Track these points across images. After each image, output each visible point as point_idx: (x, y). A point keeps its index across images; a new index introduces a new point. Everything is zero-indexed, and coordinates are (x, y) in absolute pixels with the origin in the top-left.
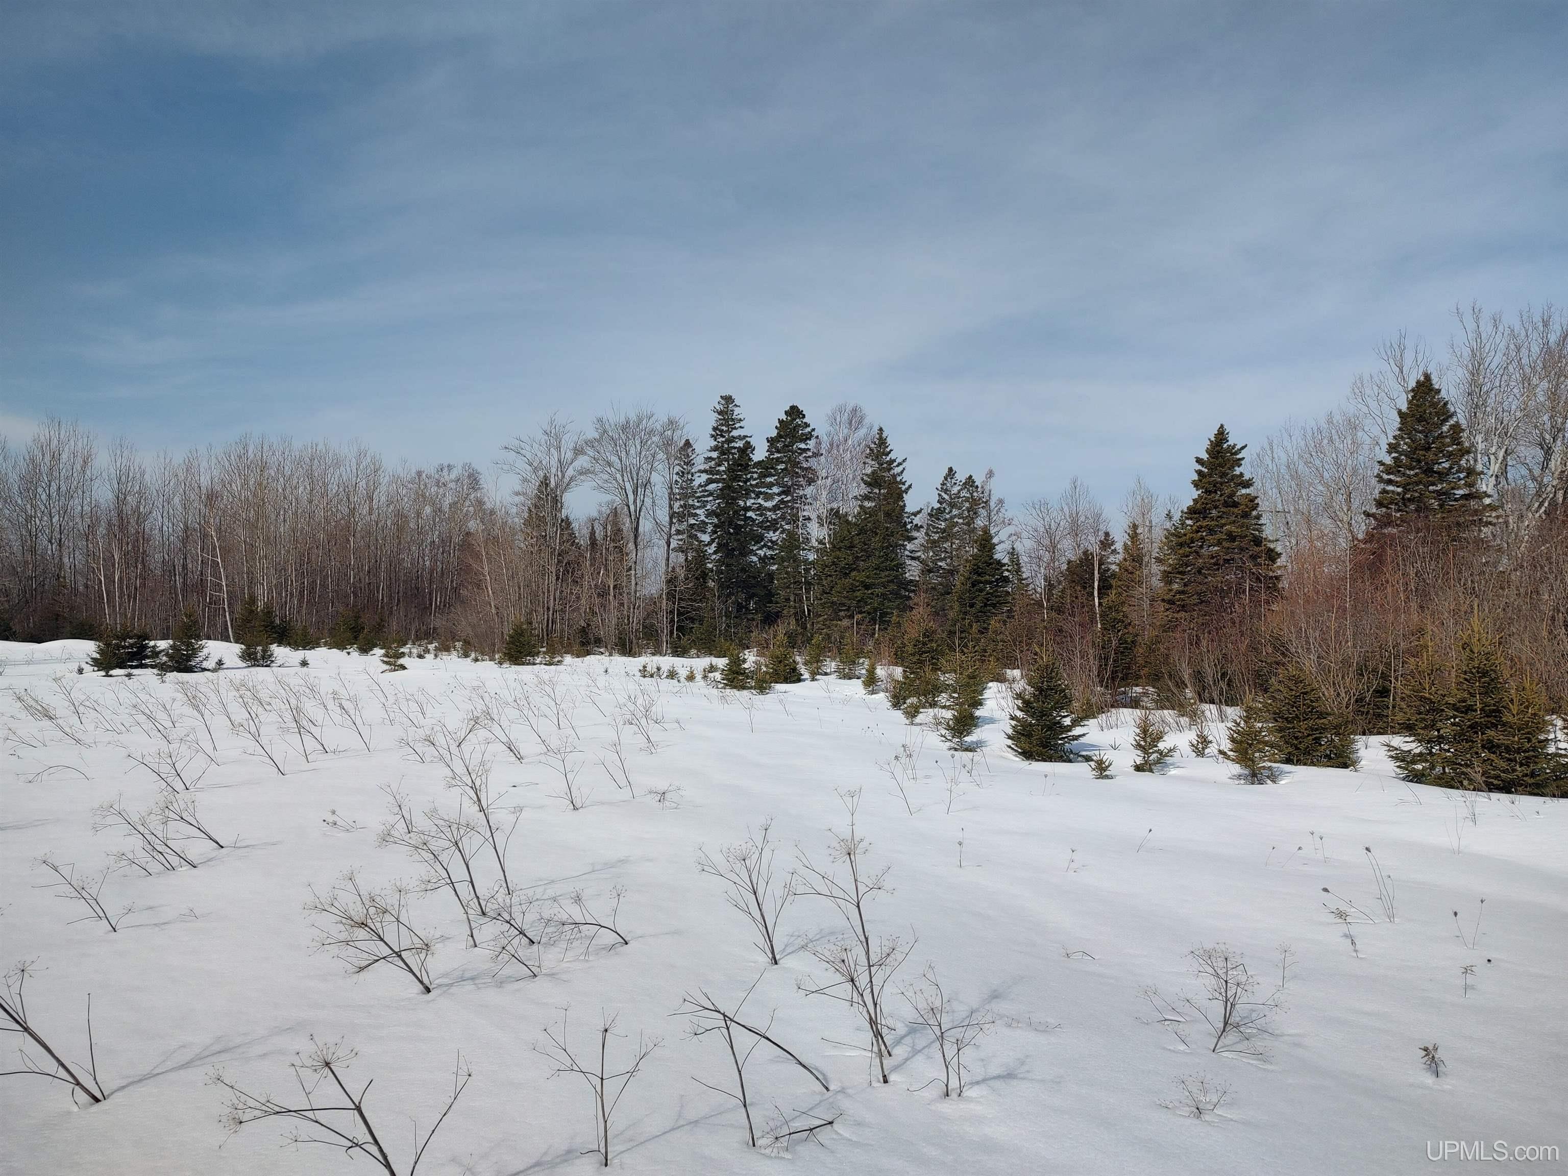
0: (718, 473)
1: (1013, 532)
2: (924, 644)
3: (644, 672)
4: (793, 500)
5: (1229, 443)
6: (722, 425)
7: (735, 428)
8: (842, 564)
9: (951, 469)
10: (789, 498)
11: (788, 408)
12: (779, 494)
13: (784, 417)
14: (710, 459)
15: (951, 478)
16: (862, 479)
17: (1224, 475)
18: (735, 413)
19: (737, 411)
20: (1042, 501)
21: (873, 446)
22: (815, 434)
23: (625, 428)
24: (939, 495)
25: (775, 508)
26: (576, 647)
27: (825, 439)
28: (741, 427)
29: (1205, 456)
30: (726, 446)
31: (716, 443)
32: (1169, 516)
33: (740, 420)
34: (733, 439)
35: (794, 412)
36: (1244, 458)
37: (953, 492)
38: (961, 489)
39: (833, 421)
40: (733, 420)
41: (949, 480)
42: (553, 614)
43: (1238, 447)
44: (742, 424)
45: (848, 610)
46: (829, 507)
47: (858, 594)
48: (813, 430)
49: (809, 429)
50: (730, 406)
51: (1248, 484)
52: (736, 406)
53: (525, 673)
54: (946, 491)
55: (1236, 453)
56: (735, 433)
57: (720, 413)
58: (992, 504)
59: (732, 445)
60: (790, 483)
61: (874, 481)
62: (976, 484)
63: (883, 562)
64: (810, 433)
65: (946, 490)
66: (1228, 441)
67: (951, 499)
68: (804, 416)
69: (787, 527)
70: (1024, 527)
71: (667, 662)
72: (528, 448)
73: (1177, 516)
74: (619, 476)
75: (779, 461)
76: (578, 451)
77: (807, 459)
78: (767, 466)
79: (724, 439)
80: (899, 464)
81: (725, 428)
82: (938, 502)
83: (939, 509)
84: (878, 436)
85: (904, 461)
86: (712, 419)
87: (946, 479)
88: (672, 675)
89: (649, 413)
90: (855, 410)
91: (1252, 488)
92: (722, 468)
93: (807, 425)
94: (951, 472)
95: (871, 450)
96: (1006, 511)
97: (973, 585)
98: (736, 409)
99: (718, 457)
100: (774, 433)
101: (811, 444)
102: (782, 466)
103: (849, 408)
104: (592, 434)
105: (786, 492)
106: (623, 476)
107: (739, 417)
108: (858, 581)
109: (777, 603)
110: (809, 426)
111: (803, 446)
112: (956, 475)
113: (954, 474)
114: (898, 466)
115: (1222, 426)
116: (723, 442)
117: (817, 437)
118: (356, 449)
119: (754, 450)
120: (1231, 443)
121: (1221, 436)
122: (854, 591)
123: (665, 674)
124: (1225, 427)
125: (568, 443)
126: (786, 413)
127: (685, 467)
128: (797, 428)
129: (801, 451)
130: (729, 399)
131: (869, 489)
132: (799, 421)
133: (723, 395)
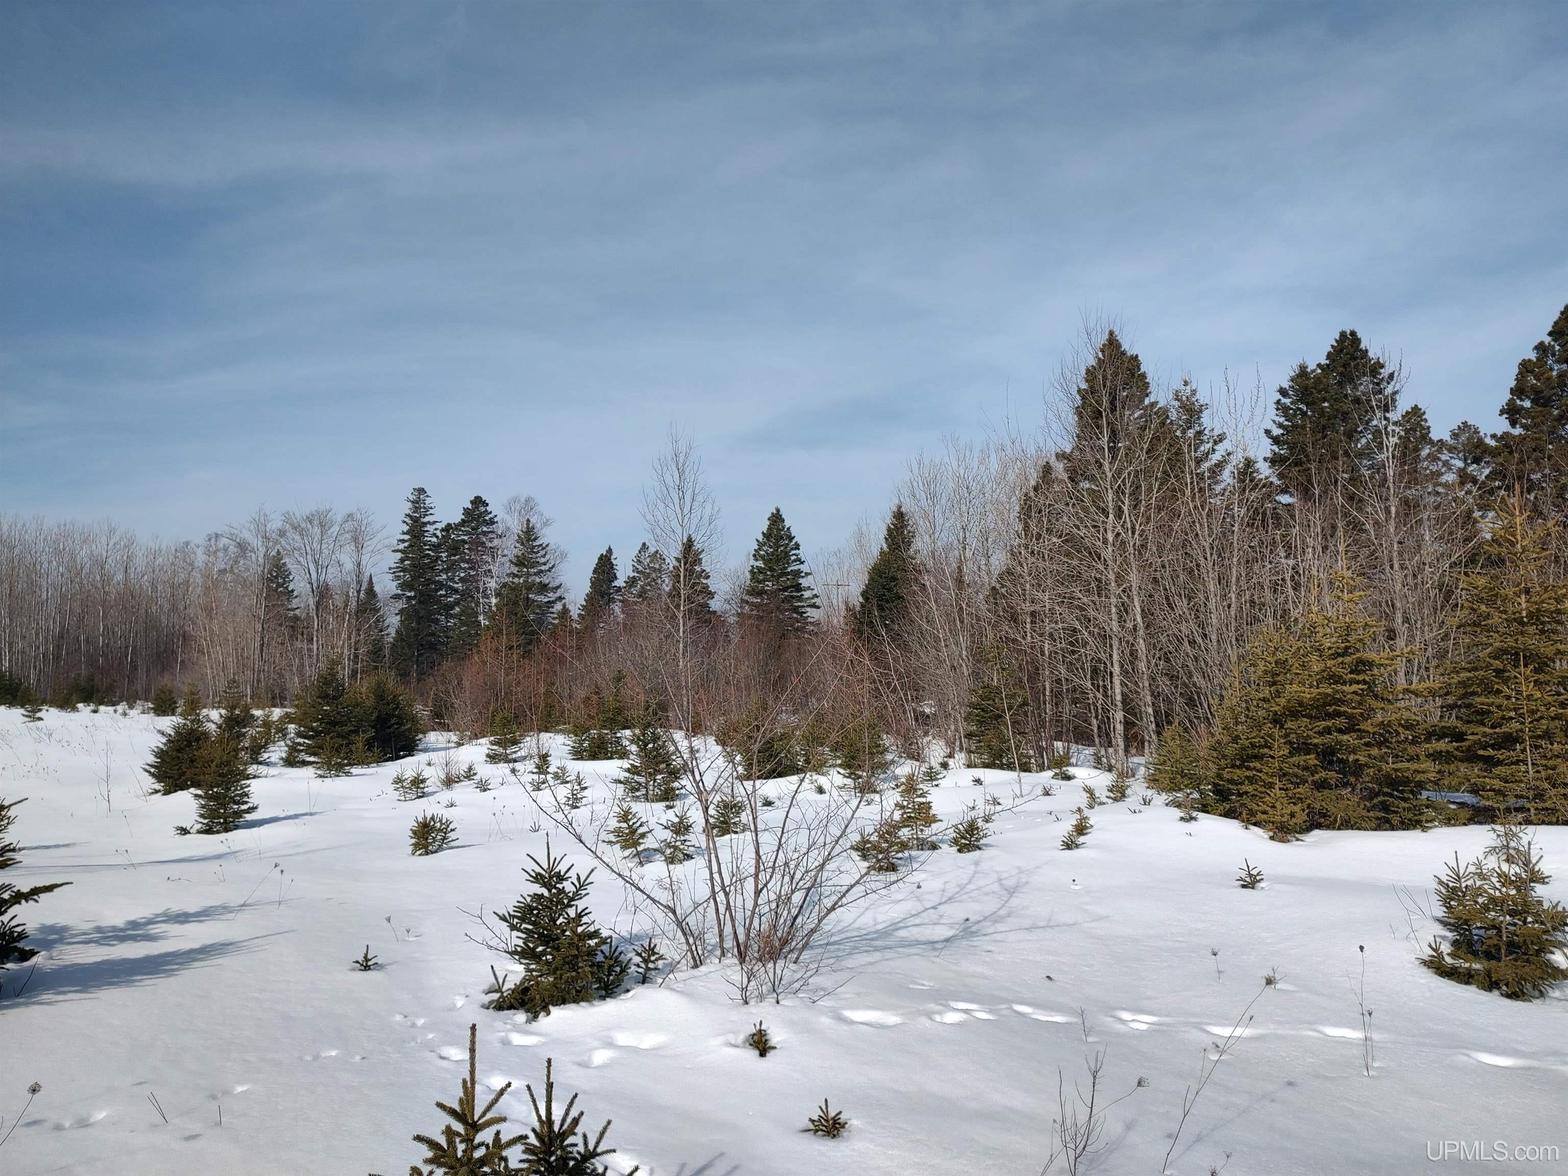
4: (478, 574)
6: (414, 512)
7: (427, 515)
9: (644, 544)
10: (475, 573)
11: (472, 498)
12: (467, 569)
13: (470, 506)
14: (403, 541)
19: (428, 501)
21: (522, 533)
22: (495, 519)
24: (634, 566)
25: (463, 581)
27: (501, 524)
28: (431, 514)
30: (418, 530)
31: (408, 527)
33: (432, 508)
34: (424, 524)
35: (478, 501)
37: (644, 564)
38: (651, 561)
39: (509, 508)
40: (425, 508)
41: (643, 553)
44: (431, 511)
48: (496, 516)
49: (491, 516)
50: (422, 496)
52: (427, 496)
56: (427, 519)
57: (413, 502)
59: (426, 528)
60: (474, 560)
64: (491, 519)
67: (642, 569)
68: (487, 505)
75: (464, 542)
77: (491, 540)
78: (453, 547)
79: (416, 524)
80: (544, 548)
81: (417, 515)
82: (633, 571)
83: (634, 577)
85: (548, 545)
86: (407, 508)
87: (640, 552)
89: (327, 508)
90: (528, 500)
93: (489, 513)
94: (643, 547)
95: (520, 536)
98: (428, 499)
99: (410, 540)
100: (460, 519)
101: (493, 528)
102: (467, 546)
103: (523, 500)
105: (471, 568)
107: (430, 506)
110: (491, 513)
111: (485, 529)
113: (647, 549)
116: (415, 527)
117: (497, 522)
118: (106, 528)
126: (472, 502)
128: (480, 515)
129: (485, 533)
130: (421, 491)
131: (517, 569)
132: (482, 509)
133: (416, 487)
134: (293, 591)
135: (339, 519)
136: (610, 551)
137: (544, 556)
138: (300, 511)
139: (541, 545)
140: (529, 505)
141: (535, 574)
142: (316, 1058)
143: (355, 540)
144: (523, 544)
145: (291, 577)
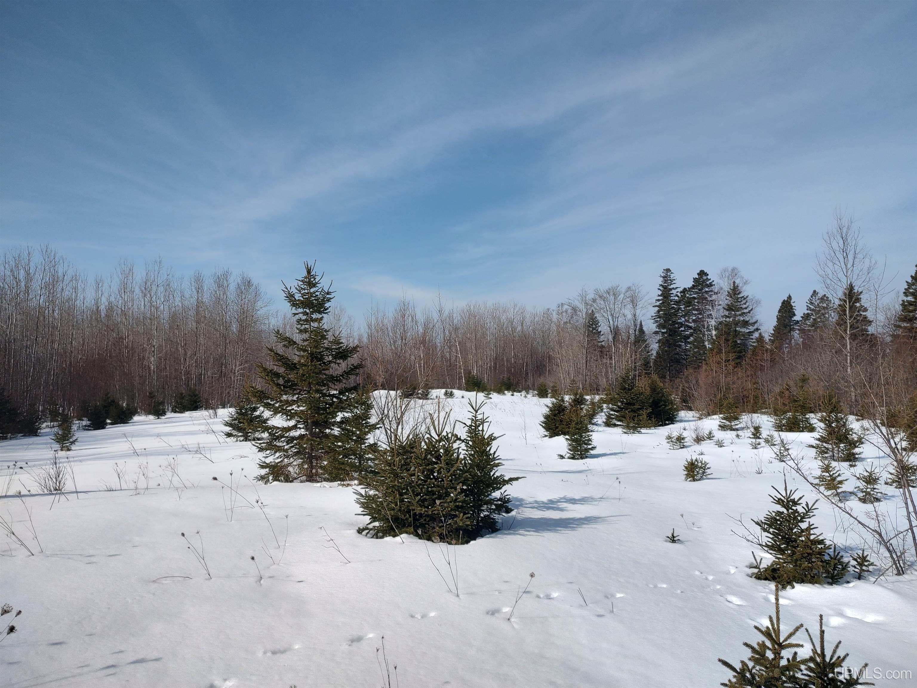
0: (663, 306)
4: (703, 317)
6: (664, 283)
7: (672, 284)
9: (815, 291)
11: (699, 272)
12: (696, 314)
13: (697, 277)
14: (659, 300)
16: (725, 307)
18: (671, 277)
22: (712, 284)
23: (608, 291)
24: (807, 306)
25: (694, 322)
27: (717, 286)
28: (674, 283)
29: (843, 297)
30: (667, 293)
31: (661, 292)
33: (674, 280)
34: (670, 290)
35: (702, 273)
36: (863, 298)
37: (815, 304)
38: (820, 302)
39: (721, 277)
40: (670, 280)
41: (814, 297)
43: (859, 292)
44: (674, 282)
48: (713, 281)
49: (710, 281)
50: (668, 273)
51: (864, 310)
55: (858, 295)
56: (672, 287)
57: (663, 277)
65: (812, 303)
67: (814, 308)
68: (708, 275)
75: (694, 298)
77: (711, 296)
79: (665, 290)
80: (745, 299)
81: (666, 285)
82: (807, 310)
83: (808, 314)
84: (732, 286)
85: (747, 297)
86: (660, 281)
87: (812, 297)
89: (618, 284)
90: (733, 270)
91: (867, 312)
95: (729, 292)
98: (671, 274)
99: (663, 299)
100: (694, 284)
101: (711, 289)
102: (696, 301)
103: (730, 269)
107: (673, 278)
110: (710, 279)
111: (707, 289)
113: (817, 294)
115: (851, 283)
116: (665, 292)
117: (714, 285)
120: (855, 290)
121: (851, 287)
126: (698, 274)
128: (704, 281)
129: (706, 292)
130: (668, 270)
131: (728, 312)
132: (705, 278)
133: (665, 268)
134: (600, 332)
135: (623, 290)
136: (790, 297)
137: (745, 304)
138: (603, 288)
139: (743, 297)
140: (734, 272)
141: (740, 315)
142: (656, 587)
143: (632, 301)
144: (731, 297)
145: (599, 324)
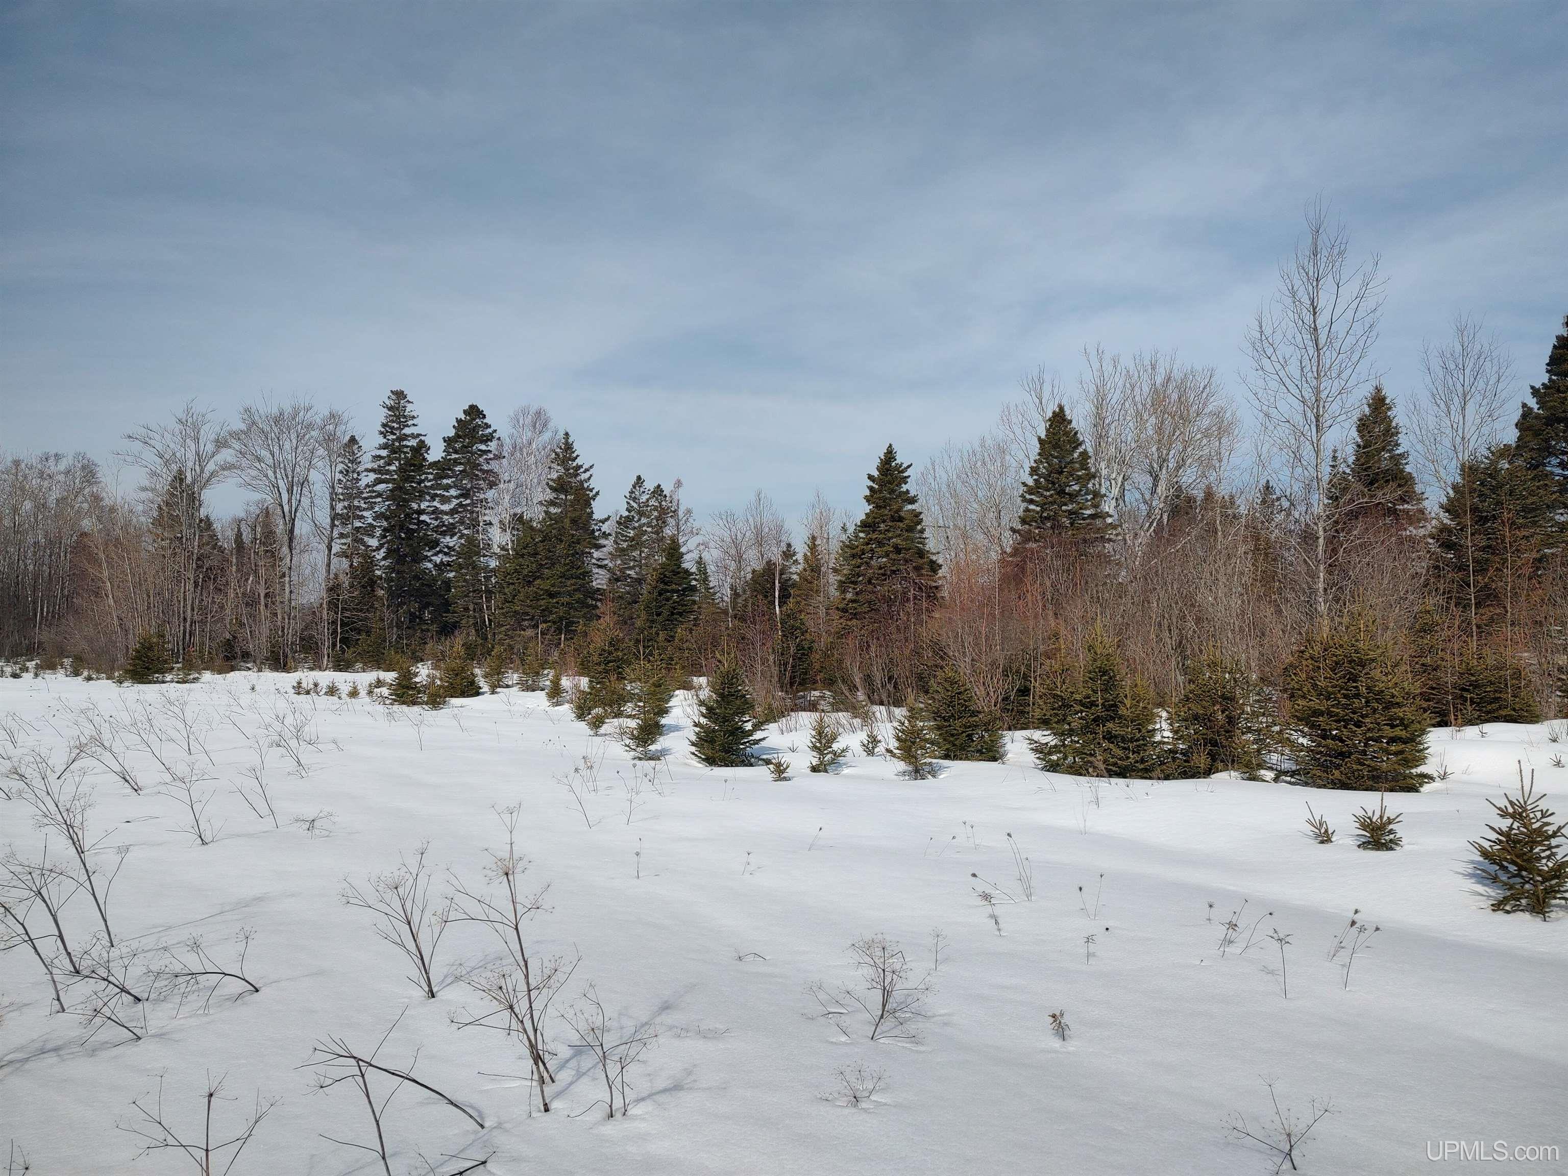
0: (388, 472)
1: (701, 542)
2: (610, 653)
3: (298, 689)
4: (473, 504)
5: (896, 462)
6: (393, 421)
7: (408, 426)
8: (525, 572)
10: (468, 501)
11: (467, 407)
12: (457, 497)
13: (463, 417)
14: (378, 457)
15: (640, 487)
16: (548, 484)
17: (892, 491)
18: (408, 409)
19: (409, 407)
20: (729, 511)
21: (558, 450)
22: (496, 435)
23: (278, 420)
25: (452, 512)
26: (218, 662)
27: (507, 442)
28: (414, 425)
29: (876, 473)
30: (397, 444)
31: (385, 440)
32: (844, 529)
33: (414, 417)
34: (405, 437)
35: (474, 412)
36: (909, 476)
37: (641, 501)
38: (650, 498)
39: (516, 421)
40: (405, 417)
41: (637, 488)
42: (191, 625)
43: (905, 466)
44: (415, 421)
45: (532, 619)
46: (512, 511)
47: (542, 602)
48: (495, 431)
49: (489, 430)
50: (402, 402)
51: (913, 501)
52: (409, 402)
53: (150, 692)
54: (634, 499)
55: (903, 472)
56: (407, 431)
57: (390, 408)
58: (681, 513)
59: (405, 443)
60: (469, 486)
61: (560, 486)
62: (664, 493)
63: (568, 570)
64: (491, 434)
66: (895, 460)
67: (640, 507)
68: (484, 417)
69: (466, 532)
70: (712, 537)
71: (326, 677)
72: (157, 437)
73: (851, 529)
74: (270, 473)
75: (456, 462)
76: (221, 444)
77: (488, 461)
78: (443, 468)
79: (394, 437)
80: (586, 470)
81: (396, 425)
82: (627, 509)
84: (563, 441)
85: (591, 467)
86: (382, 415)
88: (332, 691)
89: (307, 404)
91: (917, 504)
92: (393, 468)
93: (488, 426)
94: (639, 481)
95: (556, 454)
96: (694, 520)
97: (660, 594)
98: (408, 405)
99: (388, 456)
100: (452, 433)
101: (493, 445)
102: (460, 468)
103: (534, 411)
104: (239, 425)
105: (465, 495)
106: (275, 473)
107: (412, 414)
108: (542, 590)
109: (455, 612)
110: (490, 427)
111: (483, 447)
112: (644, 483)
113: (642, 483)
114: (585, 472)
115: (890, 446)
116: (393, 440)
117: (499, 439)
119: (429, 448)
120: (898, 461)
121: (890, 454)
122: (538, 600)
123: (324, 691)
124: (893, 446)
125: (208, 433)
126: (465, 412)
127: (350, 465)
128: (477, 429)
129: (481, 452)
130: (400, 395)
131: (554, 495)
132: (479, 421)
133: (394, 389)
135: (319, 419)
137: (585, 481)
139: (582, 467)
140: (543, 417)
144: (556, 464)
